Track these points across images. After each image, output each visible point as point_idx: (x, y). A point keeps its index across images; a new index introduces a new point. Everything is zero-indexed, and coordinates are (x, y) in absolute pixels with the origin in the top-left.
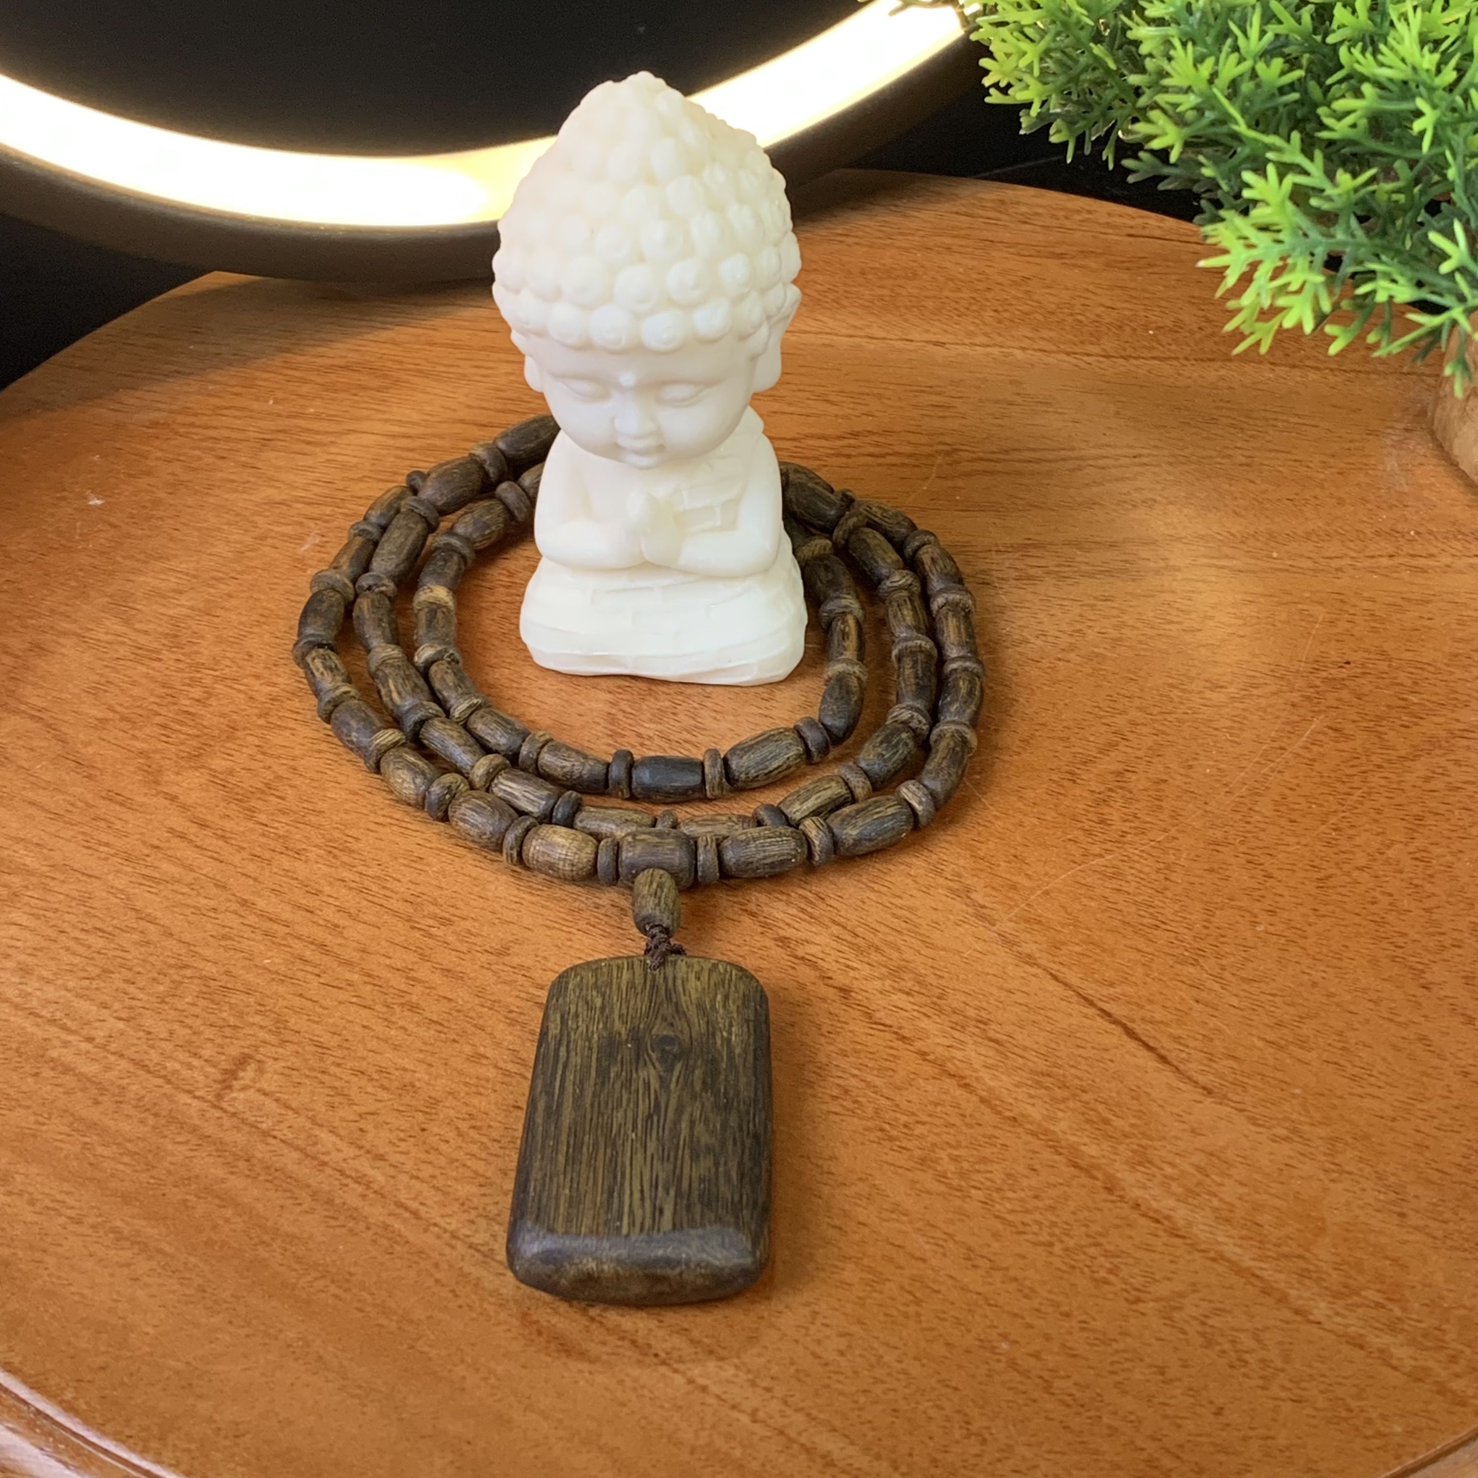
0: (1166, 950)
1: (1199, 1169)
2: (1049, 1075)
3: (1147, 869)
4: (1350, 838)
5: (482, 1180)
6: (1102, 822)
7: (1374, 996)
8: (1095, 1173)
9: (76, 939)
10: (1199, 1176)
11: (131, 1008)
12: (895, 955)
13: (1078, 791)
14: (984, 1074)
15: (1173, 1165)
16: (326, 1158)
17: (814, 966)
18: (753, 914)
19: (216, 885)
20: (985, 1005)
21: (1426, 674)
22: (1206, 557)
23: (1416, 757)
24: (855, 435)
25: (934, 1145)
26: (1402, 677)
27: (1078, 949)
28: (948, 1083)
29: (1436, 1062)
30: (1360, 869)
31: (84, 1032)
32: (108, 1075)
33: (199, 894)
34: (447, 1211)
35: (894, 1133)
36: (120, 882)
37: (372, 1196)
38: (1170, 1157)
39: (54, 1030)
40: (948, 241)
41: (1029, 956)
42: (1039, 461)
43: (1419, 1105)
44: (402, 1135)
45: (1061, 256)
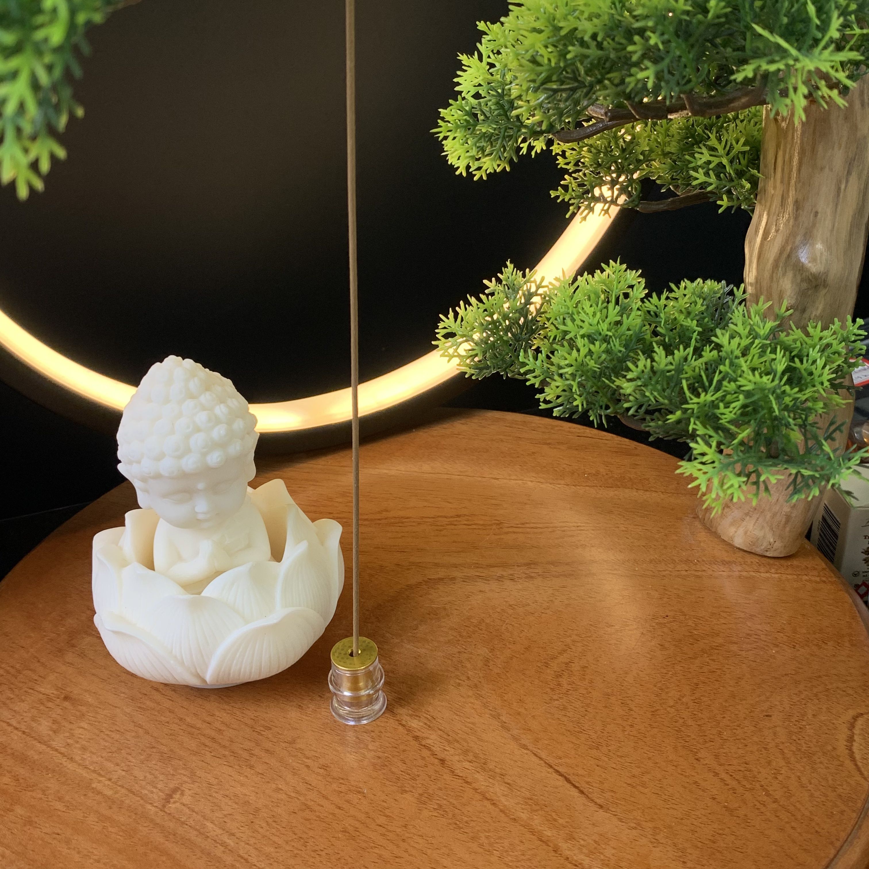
0: (585, 743)
1: (595, 842)
2: (531, 799)
3: (577, 706)
4: (667, 693)
5: (276, 845)
6: (559, 685)
7: (675, 764)
8: (550, 844)
9: (107, 735)
10: (596, 845)
11: (129, 766)
12: (465, 744)
13: (548, 671)
14: (503, 799)
15: (584, 840)
16: (208, 835)
17: (429, 749)
18: (403, 726)
19: (170, 712)
20: (504, 767)
21: (702, 622)
22: (607, 569)
23: (695, 658)
24: (458, 516)
25: (478, 831)
26: (690, 623)
27: (546, 742)
28: (486, 803)
29: (701, 793)
30: (671, 707)
31: (108, 776)
32: (117, 796)
33: (162, 715)
34: (261, 859)
35: (461, 825)
36: (128, 710)
37: (228, 851)
38: (583, 836)
39: (95, 775)
40: (502, 437)
41: (524, 745)
42: (536, 528)
43: (693, 813)
44: (242, 824)
45: (549, 444)
